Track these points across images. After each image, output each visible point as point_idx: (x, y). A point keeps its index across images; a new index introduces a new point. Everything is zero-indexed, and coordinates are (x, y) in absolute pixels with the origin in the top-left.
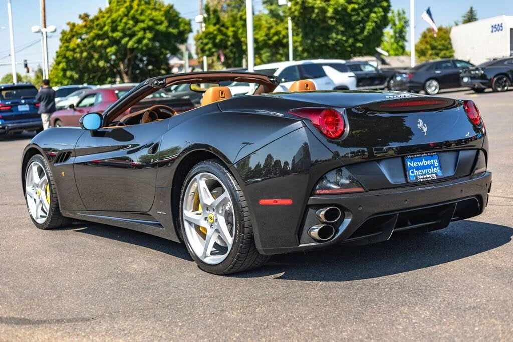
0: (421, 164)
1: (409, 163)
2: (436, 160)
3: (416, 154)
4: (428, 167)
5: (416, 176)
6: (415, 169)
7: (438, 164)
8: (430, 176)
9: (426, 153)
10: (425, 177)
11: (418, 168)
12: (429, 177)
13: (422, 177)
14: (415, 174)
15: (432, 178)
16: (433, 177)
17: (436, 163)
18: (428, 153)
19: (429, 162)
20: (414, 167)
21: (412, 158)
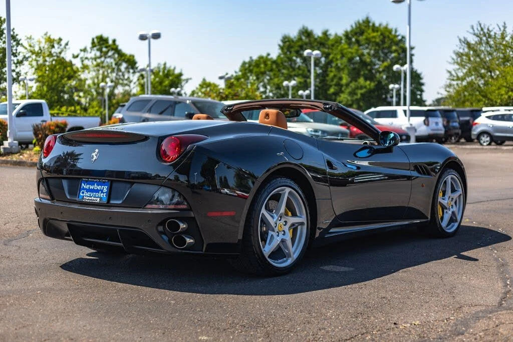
0: (92, 187)
1: (83, 184)
2: (106, 187)
3: (90, 178)
4: (97, 191)
5: (84, 197)
6: (85, 191)
7: (106, 190)
8: (95, 199)
9: (98, 179)
10: (90, 198)
11: (88, 190)
13: (88, 198)
14: (84, 195)
15: (95, 201)
17: (104, 189)
18: (100, 179)
19: (99, 187)
20: (86, 189)
21: (86, 181)
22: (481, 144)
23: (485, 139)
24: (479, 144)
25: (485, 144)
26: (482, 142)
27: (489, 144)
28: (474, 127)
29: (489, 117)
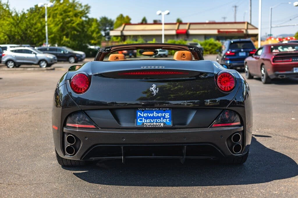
0: (151, 115)
1: (139, 113)
2: (168, 114)
3: (148, 108)
4: (158, 118)
5: (143, 123)
6: (143, 118)
7: (169, 117)
9: (157, 108)
10: (152, 124)
11: (147, 118)
12: (156, 125)
13: (149, 124)
14: (143, 121)
16: (160, 125)
17: (166, 116)
18: (160, 108)
19: (160, 115)
20: (144, 117)
21: (143, 110)
22: (8, 67)
23: (11, 64)
24: (6, 67)
25: (11, 67)
26: (9, 66)
27: (13, 67)
28: (3, 57)
29: (12, 51)
